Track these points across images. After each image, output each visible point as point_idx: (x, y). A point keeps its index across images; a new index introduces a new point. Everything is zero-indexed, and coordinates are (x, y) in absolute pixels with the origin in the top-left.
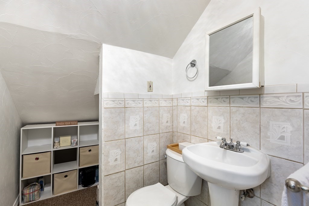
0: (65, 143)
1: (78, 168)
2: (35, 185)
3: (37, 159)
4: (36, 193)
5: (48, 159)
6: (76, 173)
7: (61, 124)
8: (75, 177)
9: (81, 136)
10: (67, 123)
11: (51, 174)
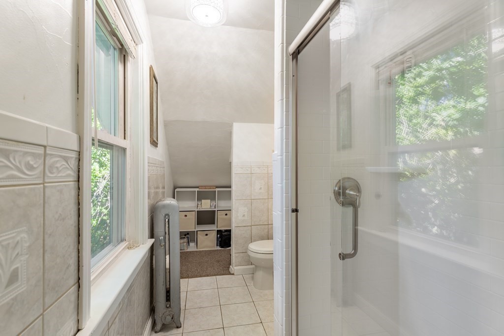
0: (206, 205)
1: (216, 229)
2: (185, 238)
3: (186, 216)
4: (185, 244)
5: (193, 217)
6: (214, 234)
7: (202, 188)
8: (213, 236)
9: (219, 202)
10: (207, 188)
11: (196, 230)
